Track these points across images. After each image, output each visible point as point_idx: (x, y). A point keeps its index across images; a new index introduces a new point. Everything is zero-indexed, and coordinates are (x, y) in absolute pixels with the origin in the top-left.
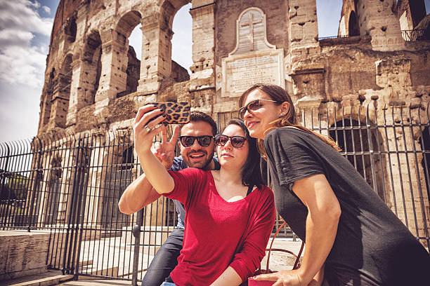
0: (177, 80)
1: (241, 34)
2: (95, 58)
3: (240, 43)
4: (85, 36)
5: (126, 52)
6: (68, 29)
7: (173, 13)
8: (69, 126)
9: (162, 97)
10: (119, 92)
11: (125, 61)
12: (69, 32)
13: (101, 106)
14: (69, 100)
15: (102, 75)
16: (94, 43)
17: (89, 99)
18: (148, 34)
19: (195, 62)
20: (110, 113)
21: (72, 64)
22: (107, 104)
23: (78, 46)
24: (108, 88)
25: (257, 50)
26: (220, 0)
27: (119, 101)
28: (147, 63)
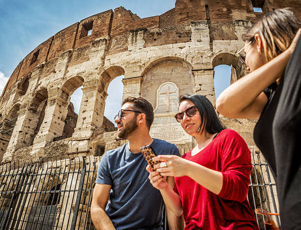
0: (107, 130)
1: (160, 99)
2: (40, 109)
3: (158, 106)
4: (34, 91)
5: (67, 106)
6: (21, 85)
7: (109, 81)
8: (3, 164)
9: (93, 142)
10: (56, 136)
11: (65, 112)
12: (21, 87)
13: (38, 148)
14: (9, 141)
15: (44, 122)
16: (41, 97)
17: (28, 142)
18: (88, 93)
20: (45, 153)
21: (18, 112)
22: (44, 146)
23: (27, 98)
24: (47, 132)
25: (171, 111)
26: (145, 75)
27: (55, 144)
28: (84, 115)
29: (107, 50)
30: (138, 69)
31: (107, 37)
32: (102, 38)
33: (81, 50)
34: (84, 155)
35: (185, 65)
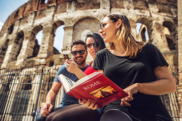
0: (55, 54)
1: (83, 39)
2: (20, 42)
4: (17, 32)
5: (35, 41)
6: (10, 29)
7: (56, 28)
8: (2, 69)
9: (48, 60)
10: (29, 56)
11: (33, 44)
12: (10, 30)
13: (19, 62)
14: (4, 58)
15: (22, 49)
16: (21, 36)
17: (14, 58)
18: (45, 34)
19: (63, 47)
20: (23, 65)
21: (9, 43)
22: (23, 61)
23: (13, 36)
24: (24, 54)
26: (75, 26)
27: (28, 60)
28: (43, 46)
29: (55, 12)
30: (72, 22)
31: (55, 4)
32: (53, 5)
33: (42, 11)
34: (43, 66)
35: (96, 21)
